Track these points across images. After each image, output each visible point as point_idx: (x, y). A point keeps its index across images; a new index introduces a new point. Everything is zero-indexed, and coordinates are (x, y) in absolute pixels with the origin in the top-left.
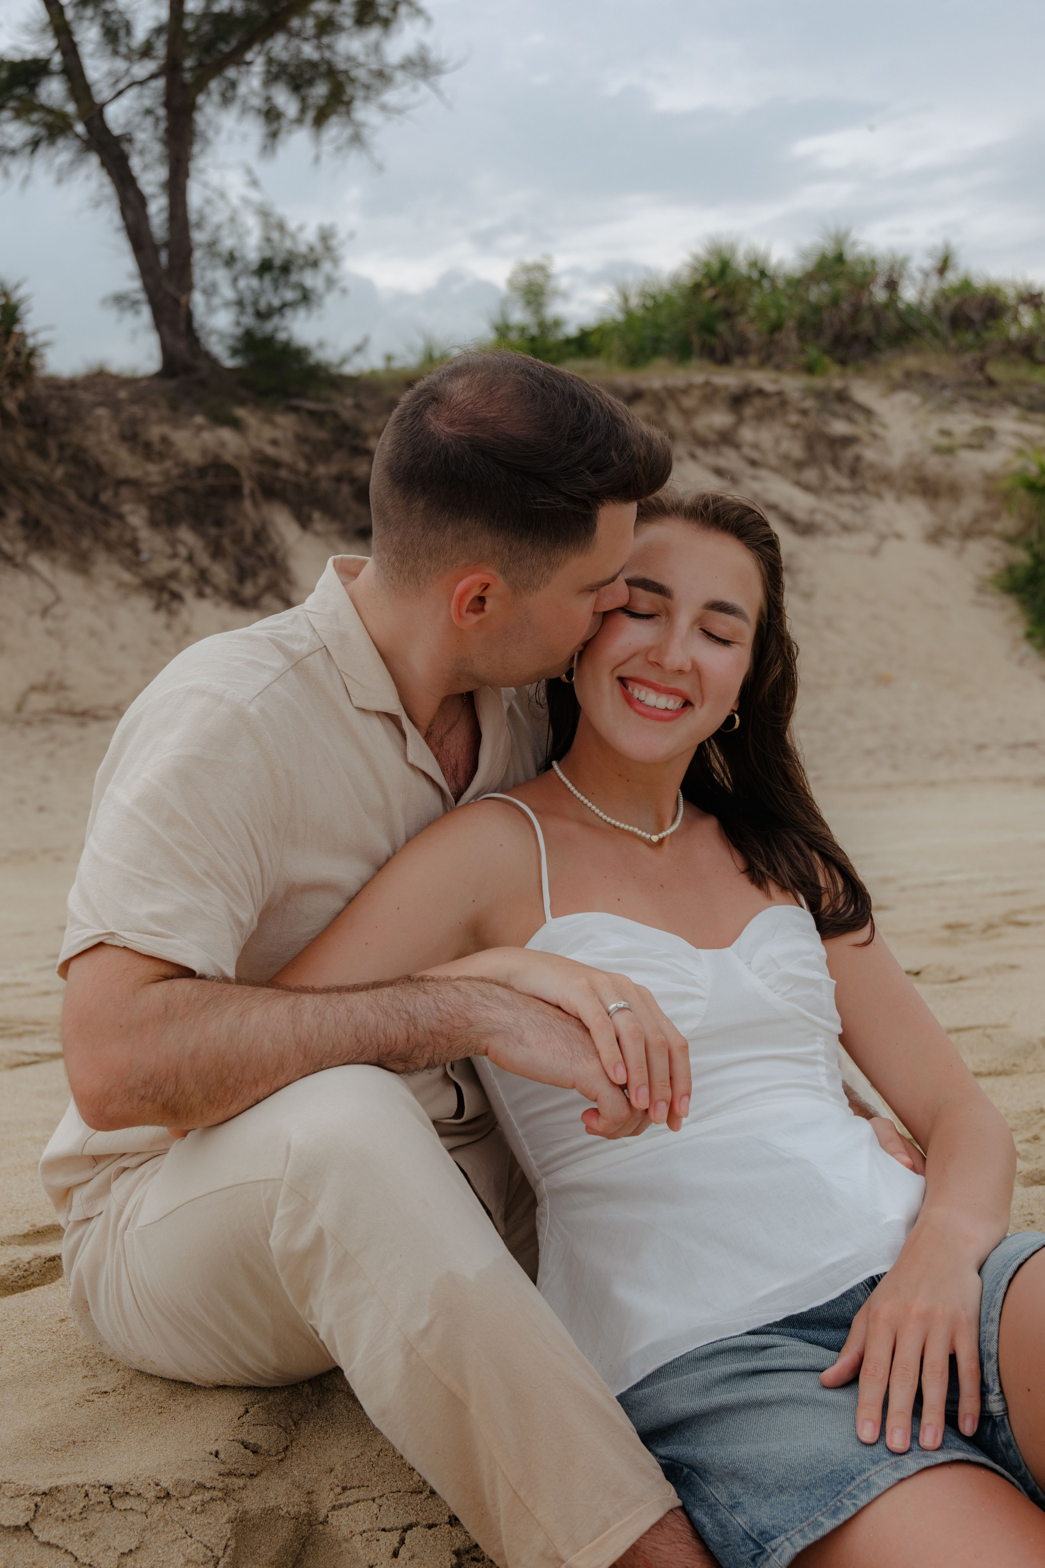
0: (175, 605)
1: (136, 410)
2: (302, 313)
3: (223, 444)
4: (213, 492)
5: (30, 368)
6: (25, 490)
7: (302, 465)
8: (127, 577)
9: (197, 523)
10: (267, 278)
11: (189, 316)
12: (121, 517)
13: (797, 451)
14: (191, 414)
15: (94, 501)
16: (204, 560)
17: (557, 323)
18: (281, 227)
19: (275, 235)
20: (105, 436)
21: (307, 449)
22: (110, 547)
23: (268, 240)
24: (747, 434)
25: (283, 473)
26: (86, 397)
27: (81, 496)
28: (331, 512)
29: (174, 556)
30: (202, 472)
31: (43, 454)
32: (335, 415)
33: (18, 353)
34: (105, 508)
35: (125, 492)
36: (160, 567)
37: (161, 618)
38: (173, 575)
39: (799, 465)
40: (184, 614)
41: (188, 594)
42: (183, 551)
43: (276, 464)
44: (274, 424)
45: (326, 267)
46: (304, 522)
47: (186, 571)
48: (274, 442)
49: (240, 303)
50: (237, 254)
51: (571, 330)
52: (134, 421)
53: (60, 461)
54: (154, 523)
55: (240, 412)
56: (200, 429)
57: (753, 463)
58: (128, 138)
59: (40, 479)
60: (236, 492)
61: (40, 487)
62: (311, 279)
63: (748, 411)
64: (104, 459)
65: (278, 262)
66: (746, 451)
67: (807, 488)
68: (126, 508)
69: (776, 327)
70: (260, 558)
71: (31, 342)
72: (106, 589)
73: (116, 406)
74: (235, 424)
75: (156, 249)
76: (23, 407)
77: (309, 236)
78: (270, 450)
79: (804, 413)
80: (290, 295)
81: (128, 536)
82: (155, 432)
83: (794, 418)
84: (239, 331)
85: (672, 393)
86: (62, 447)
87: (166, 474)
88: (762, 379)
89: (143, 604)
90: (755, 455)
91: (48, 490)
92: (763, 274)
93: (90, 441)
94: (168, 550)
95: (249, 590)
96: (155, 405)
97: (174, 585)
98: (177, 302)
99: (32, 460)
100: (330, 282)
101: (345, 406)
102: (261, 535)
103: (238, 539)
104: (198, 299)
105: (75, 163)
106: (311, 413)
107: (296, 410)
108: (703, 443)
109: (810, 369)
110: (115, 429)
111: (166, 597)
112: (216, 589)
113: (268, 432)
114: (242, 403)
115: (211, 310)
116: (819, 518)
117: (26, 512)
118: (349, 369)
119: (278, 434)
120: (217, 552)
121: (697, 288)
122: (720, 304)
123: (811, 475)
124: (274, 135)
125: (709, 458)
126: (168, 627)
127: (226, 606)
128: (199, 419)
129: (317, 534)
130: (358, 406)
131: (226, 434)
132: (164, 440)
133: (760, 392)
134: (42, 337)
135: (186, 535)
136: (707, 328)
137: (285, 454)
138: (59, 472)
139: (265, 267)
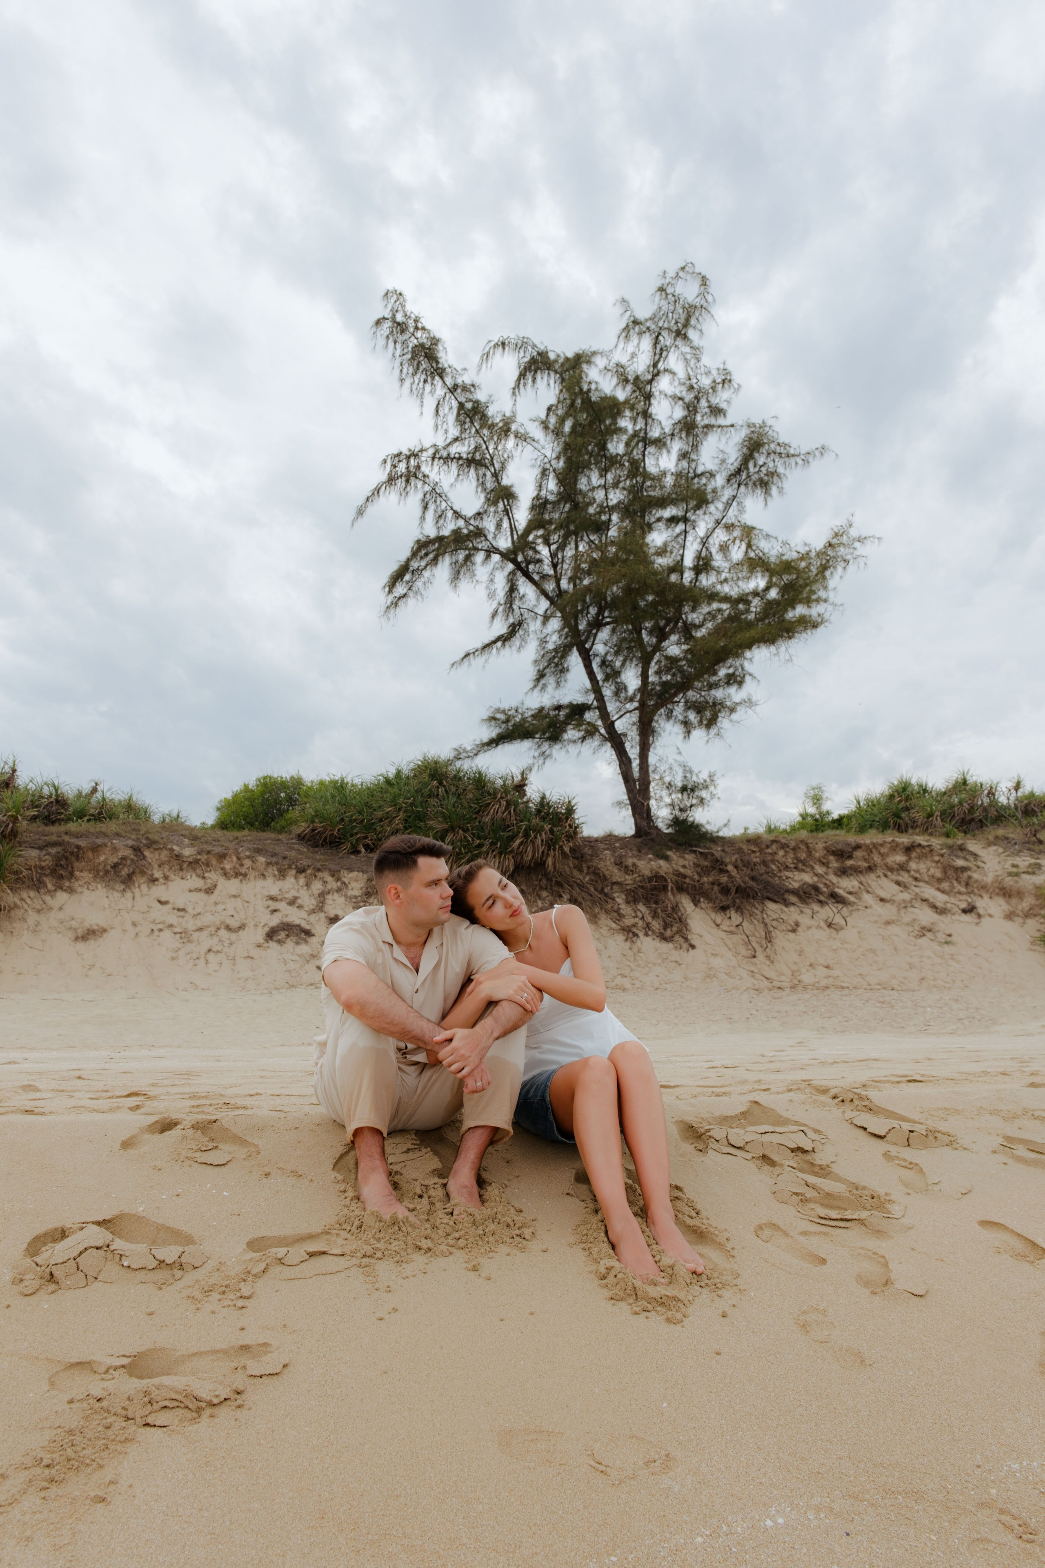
0: (635, 939)
1: (623, 852)
2: (700, 809)
3: (660, 867)
4: (655, 888)
5: (576, 833)
6: (571, 886)
7: (696, 877)
8: (614, 925)
9: (647, 901)
10: (685, 794)
11: (649, 810)
12: (613, 899)
13: (938, 874)
14: (648, 854)
15: (602, 891)
16: (649, 919)
17: (828, 813)
18: (691, 772)
19: (688, 775)
20: (608, 863)
21: (699, 870)
22: (607, 912)
23: (685, 777)
24: (913, 865)
25: (687, 880)
26: (601, 846)
27: (596, 890)
28: (709, 899)
29: (636, 917)
30: (650, 879)
31: (581, 871)
32: (713, 855)
33: (570, 826)
34: (606, 895)
35: (615, 887)
36: (628, 921)
37: (628, 944)
38: (634, 925)
39: (939, 881)
40: (639, 943)
41: (641, 934)
42: (640, 915)
43: (685, 877)
44: (684, 858)
45: (712, 788)
46: (696, 903)
47: (641, 923)
48: (684, 867)
49: (672, 805)
50: (672, 783)
51: (835, 816)
52: (621, 857)
53: (587, 874)
54: (627, 902)
55: (669, 853)
56: (651, 860)
57: (916, 879)
58: (625, 735)
59: (579, 881)
60: (665, 888)
61: (578, 885)
62: (704, 794)
63: (914, 855)
64: (607, 873)
65: (690, 786)
66: (912, 873)
67: (943, 892)
68: (615, 895)
69: (930, 815)
70: (674, 919)
71: (577, 822)
72: (604, 931)
73: (613, 850)
74: (666, 858)
75: (634, 781)
76: (572, 850)
77: (704, 776)
78: (682, 870)
79: (942, 856)
80: (694, 801)
81: (616, 907)
82: (630, 861)
83: (937, 858)
84: (671, 817)
85: (875, 845)
86: (588, 868)
87: (634, 880)
88: (921, 839)
89: (620, 938)
90: (917, 875)
91: (581, 886)
92: (925, 791)
93: (601, 865)
94: (633, 915)
95: (668, 933)
96: (631, 850)
97: (635, 930)
98: (643, 804)
99: (576, 873)
100: (713, 796)
101: (717, 850)
102: (676, 908)
103: (664, 910)
104: (653, 803)
105: (601, 745)
106: (701, 853)
107: (695, 852)
108: (891, 870)
109: (947, 835)
110: (612, 860)
111: (631, 935)
112: (653, 932)
113: (681, 862)
114: (670, 849)
115: (659, 808)
116: (949, 906)
117: (571, 896)
118: (721, 834)
119: (686, 863)
120: (655, 915)
121: (891, 797)
122: (902, 804)
123: (945, 885)
124: (689, 732)
125: (894, 877)
126: (630, 949)
127: (658, 940)
128: (650, 856)
129: (702, 908)
130: (723, 851)
131: (662, 862)
132: (634, 864)
133: (920, 845)
134: (581, 820)
135: (641, 907)
136: (897, 815)
137: (689, 872)
138: (587, 879)
139: (684, 789)
